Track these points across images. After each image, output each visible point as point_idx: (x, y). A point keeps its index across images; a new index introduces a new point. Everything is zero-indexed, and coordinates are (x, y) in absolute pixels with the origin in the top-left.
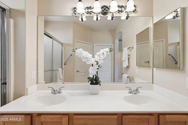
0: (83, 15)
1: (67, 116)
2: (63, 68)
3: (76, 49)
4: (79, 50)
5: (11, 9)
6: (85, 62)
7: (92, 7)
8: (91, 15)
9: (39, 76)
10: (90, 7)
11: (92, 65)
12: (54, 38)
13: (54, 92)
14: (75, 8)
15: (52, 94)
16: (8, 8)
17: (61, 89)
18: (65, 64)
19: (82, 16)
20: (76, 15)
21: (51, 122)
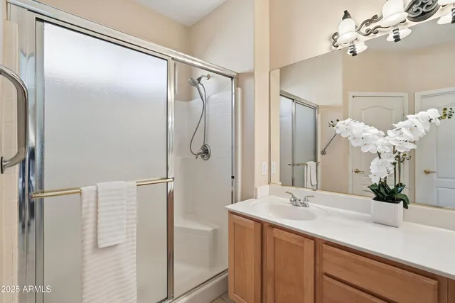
0: (355, 43)
1: (313, 242)
2: (319, 160)
3: (338, 121)
4: (344, 122)
5: (238, 74)
6: (359, 148)
7: (379, 17)
8: (378, 35)
9: (272, 172)
10: (375, 17)
11: (379, 154)
12: (298, 99)
13: (294, 201)
14: (336, 34)
15: (291, 205)
16: (235, 74)
17: (309, 198)
18: (323, 153)
19: (354, 46)
20: (338, 48)
21: (287, 242)
